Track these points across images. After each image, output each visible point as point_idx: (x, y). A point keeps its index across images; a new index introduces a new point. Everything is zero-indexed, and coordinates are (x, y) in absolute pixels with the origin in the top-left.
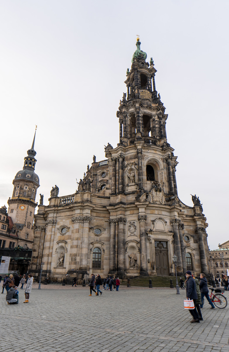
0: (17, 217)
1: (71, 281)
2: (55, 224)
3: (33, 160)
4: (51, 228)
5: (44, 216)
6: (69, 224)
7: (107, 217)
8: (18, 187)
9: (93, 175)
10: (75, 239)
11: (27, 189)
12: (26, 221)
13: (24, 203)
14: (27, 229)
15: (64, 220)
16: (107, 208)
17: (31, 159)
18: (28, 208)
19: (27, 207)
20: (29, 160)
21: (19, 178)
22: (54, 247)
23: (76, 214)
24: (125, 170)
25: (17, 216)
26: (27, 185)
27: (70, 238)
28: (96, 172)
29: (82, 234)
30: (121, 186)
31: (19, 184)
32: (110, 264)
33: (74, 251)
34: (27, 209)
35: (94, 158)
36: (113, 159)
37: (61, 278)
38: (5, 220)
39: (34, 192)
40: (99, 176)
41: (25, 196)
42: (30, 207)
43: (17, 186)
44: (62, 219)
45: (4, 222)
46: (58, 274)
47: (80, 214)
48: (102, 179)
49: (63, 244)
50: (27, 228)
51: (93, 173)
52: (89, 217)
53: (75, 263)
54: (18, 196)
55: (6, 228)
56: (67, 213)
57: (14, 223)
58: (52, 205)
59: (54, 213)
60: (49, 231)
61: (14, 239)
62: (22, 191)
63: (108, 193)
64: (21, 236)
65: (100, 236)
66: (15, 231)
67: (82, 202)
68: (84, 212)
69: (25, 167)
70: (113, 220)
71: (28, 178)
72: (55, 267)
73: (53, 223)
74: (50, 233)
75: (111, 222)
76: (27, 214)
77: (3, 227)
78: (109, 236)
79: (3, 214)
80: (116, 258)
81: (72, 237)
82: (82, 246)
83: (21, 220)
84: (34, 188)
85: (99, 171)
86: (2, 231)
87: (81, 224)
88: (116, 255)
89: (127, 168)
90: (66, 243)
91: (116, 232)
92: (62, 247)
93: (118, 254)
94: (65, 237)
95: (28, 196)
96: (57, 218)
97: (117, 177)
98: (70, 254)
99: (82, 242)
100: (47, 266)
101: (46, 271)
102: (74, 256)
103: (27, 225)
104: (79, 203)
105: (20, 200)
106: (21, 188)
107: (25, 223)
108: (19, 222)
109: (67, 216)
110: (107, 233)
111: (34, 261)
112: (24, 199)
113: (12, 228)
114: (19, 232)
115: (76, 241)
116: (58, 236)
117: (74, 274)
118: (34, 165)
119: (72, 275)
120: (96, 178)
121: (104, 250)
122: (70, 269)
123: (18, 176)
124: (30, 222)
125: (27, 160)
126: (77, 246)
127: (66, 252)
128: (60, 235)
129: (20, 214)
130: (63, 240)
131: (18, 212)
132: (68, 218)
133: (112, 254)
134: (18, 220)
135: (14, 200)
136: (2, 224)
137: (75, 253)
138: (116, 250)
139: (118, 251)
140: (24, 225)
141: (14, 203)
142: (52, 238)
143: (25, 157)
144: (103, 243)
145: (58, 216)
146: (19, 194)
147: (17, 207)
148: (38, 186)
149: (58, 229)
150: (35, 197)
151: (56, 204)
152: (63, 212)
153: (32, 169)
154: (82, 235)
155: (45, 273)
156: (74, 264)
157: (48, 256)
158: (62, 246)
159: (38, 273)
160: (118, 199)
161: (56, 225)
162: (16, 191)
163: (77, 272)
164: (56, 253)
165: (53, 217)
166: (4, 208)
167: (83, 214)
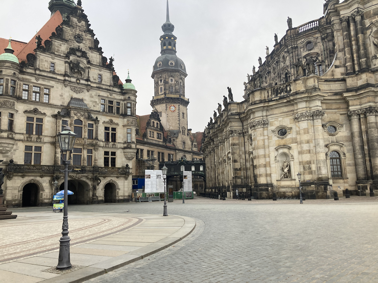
0: (169, 122)
1: (309, 194)
2: (266, 126)
3: (172, 38)
4: (262, 131)
5: (239, 116)
6: (290, 124)
7: (342, 109)
8: (161, 81)
9: (292, 49)
10: (304, 142)
11: (173, 82)
12: (179, 125)
13: (173, 102)
14: (182, 136)
15: (279, 119)
16: (344, 95)
17: (170, 38)
18: (179, 108)
19: (178, 106)
20: (167, 40)
21: (160, 68)
22: (270, 155)
23: (299, 109)
24: (367, 33)
25: (167, 120)
26: (172, 76)
27: (295, 141)
28: (295, 43)
29: (313, 134)
30: (365, 59)
31: (161, 77)
32: (357, 172)
33: (306, 157)
34: (179, 110)
35: (290, 21)
36: (344, 19)
37: (292, 192)
38: (159, 128)
39: (182, 85)
40: (302, 50)
41: (172, 92)
42: (181, 106)
43: (159, 79)
44: (276, 118)
45: (158, 129)
46: (284, 188)
47: (306, 107)
48: (307, 53)
49: (286, 150)
50: (183, 134)
51: (292, 45)
52: (321, 112)
53: (311, 173)
54: (163, 93)
55: (161, 137)
56: (282, 108)
57: (166, 130)
58: (257, 101)
59: (263, 111)
60: (259, 135)
61: (172, 150)
62: (167, 85)
63: (339, 73)
64: (178, 146)
65: (336, 136)
66: (170, 139)
67: (307, 91)
68: (312, 105)
69: (163, 52)
70: (356, 112)
71: (172, 66)
72: (278, 180)
73: (264, 124)
74: (262, 138)
75: (352, 114)
76: (179, 116)
77: (159, 136)
78: (349, 134)
79: (156, 119)
80: (368, 163)
81: (298, 140)
82: (316, 150)
83: (174, 124)
84: (181, 79)
85: (300, 41)
86: (158, 141)
87: (310, 121)
88: (367, 158)
89: (370, 30)
90: (290, 148)
91: (363, 127)
92: (285, 155)
93: (370, 157)
94: (286, 141)
95: (176, 92)
96: (268, 117)
97: (354, 47)
98: (300, 162)
99: (315, 145)
100: (266, 179)
101: (267, 185)
102: (308, 164)
103: (181, 131)
104: (302, 93)
105: (168, 98)
106: (166, 82)
107: (179, 129)
108: (171, 128)
109: (284, 113)
110: (346, 130)
111: (238, 174)
112: (172, 96)
113: (167, 137)
114: (175, 140)
115: (307, 144)
116: (275, 140)
117: (312, 186)
118: (175, 46)
119: (310, 187)
120: (296, 52)
121: (344, 154)
122: (304, 181)
123: (158, 65)
124: (184, 127)
125: (165, 40)
126: (309, 151)
127: (293, 160)
128: (278, 139)
129: (171, 117)
130: (284, 145)
131: (168, 115)
132: (286, 116)
133: (360, 158)
134: (170, 126)
135: (160, 99)
136: (157, 133)
137: (308, 160)
138: (366, 152)
139: (369, 154)
140: (179, 132)
141: (160, 103)
142: (266, 144)
143: (161, 36)
144: (342, 145)
145: (268, 114)
146: (164, 90)
147: (166, 108)
148: (186, 75)
149: (273, 131)
150: (184, 92)
151: (263, 98)
152: (276, 108)
153: (174, 52)
154: (313, 136)
155: (266, 187)
156: (309, 174)
157: (265, 166)
158: (283, 152)
159: (245, 189)
160: (361, 80)
161: (269, 126)
162: (159, 87)
163: (316, 183)
164: (276, 162)
165: (263, 116)
166: (155, 112)
167: (310, 108)
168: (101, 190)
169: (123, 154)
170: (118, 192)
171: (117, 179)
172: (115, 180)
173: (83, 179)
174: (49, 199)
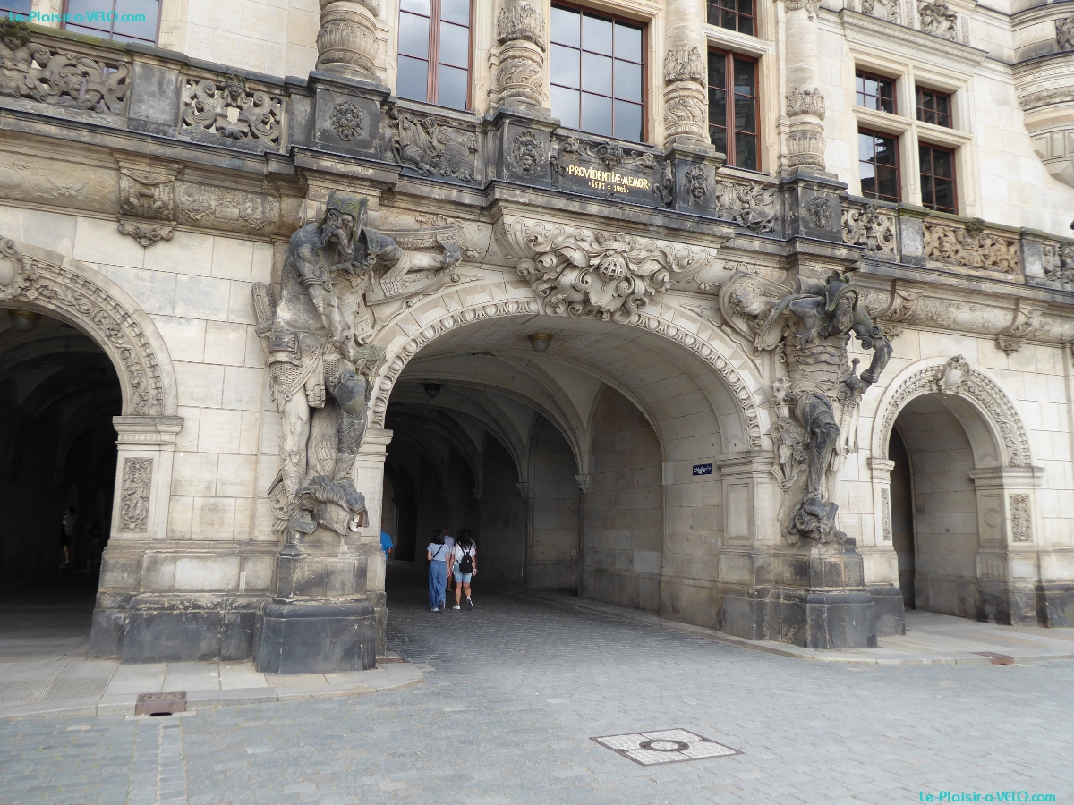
168: (866, 474)
169: (1019, 118)
170: (1020, 500)
171: (1001, 360)
172: (990, 375)
173: (667, 317)
174: (244, 551)
